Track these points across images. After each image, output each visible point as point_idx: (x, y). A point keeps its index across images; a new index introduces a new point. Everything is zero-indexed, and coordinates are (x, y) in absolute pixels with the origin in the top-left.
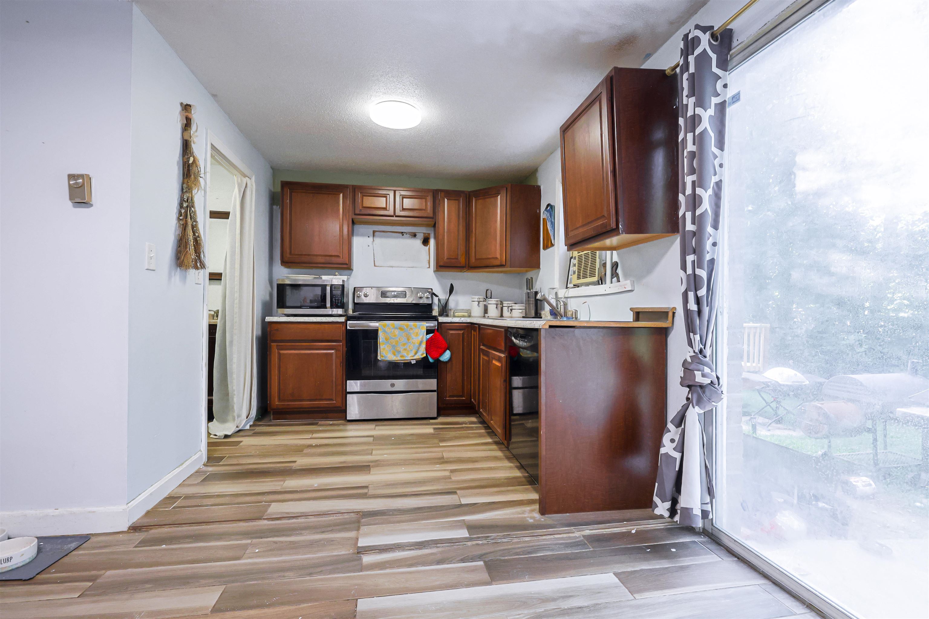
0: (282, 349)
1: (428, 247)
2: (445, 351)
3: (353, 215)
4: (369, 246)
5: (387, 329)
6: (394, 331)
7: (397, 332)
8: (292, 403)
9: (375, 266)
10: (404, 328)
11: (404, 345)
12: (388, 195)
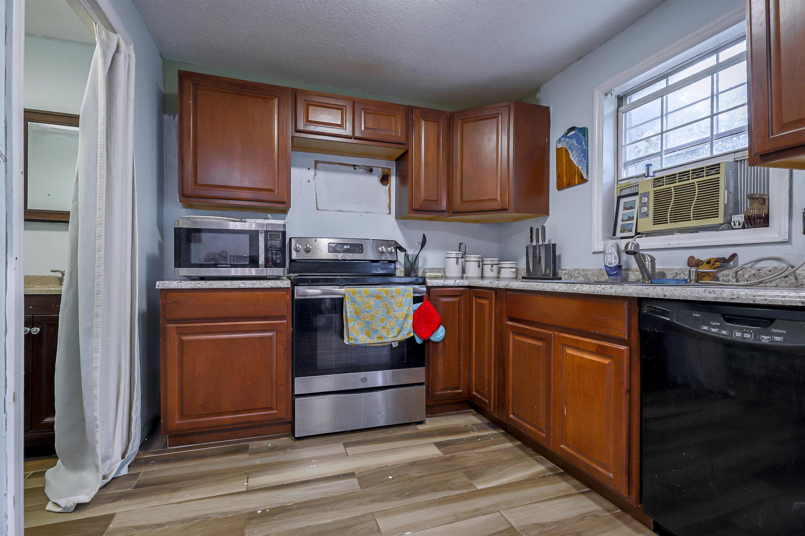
0: (186, 334)
1: (388, 187)
2: (438, 327)
3: (294, 131)
4: (309, 181)
5: (357, 298)
6: (368, 301)
7: (372, 302)
8: (204, 419)
9: (317, 209)
10: (383, 296)
11: (382, 320)
12: (345, 107)
